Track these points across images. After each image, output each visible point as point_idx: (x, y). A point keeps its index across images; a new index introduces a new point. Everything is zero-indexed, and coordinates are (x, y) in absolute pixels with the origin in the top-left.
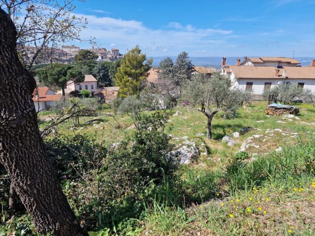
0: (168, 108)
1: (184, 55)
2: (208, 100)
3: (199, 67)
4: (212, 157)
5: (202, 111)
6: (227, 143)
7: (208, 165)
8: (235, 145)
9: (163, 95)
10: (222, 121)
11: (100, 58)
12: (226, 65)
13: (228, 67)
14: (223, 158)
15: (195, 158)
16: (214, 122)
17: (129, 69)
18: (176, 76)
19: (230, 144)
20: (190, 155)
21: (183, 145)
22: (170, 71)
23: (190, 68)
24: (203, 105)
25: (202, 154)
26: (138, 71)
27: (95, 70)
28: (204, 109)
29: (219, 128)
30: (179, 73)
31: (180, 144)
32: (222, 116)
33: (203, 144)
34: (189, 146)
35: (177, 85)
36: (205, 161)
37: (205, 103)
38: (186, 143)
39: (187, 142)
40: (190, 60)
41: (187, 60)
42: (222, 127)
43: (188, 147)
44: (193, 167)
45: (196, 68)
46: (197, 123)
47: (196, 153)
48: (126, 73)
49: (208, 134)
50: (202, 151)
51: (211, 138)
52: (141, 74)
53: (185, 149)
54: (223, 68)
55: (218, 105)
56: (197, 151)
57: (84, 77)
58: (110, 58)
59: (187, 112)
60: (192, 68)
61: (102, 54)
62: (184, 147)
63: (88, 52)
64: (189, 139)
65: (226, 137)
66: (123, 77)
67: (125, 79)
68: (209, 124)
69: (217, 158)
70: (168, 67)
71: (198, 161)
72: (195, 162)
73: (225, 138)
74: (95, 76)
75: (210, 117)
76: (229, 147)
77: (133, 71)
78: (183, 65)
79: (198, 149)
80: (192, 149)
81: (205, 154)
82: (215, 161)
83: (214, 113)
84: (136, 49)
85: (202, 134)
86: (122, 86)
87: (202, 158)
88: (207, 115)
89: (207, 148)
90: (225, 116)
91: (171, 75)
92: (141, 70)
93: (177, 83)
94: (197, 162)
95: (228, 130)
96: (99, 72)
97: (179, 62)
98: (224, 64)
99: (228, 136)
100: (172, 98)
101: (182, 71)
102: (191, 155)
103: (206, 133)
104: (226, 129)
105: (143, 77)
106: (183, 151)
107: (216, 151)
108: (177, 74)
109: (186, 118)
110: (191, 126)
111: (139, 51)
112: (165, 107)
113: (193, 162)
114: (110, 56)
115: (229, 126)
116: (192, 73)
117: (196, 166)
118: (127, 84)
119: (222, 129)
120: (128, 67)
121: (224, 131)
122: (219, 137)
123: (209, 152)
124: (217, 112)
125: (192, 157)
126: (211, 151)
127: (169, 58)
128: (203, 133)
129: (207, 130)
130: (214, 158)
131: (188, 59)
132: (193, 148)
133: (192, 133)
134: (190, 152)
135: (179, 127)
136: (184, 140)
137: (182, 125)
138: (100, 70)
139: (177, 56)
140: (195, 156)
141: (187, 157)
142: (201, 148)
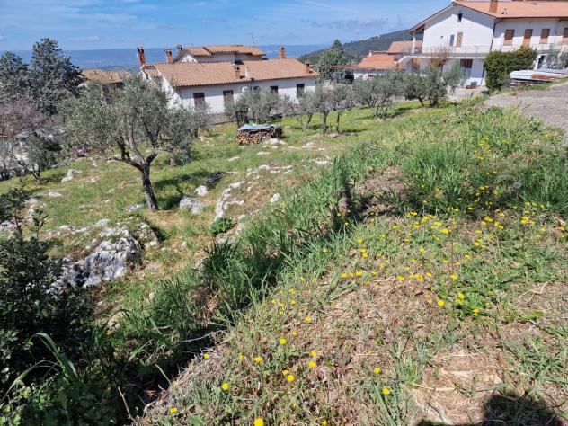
0: (43, 167)
2: (130, 136)
3: (92, 71)
4: (169, 245)
5: (123, 159)
6: (190, 209)
7: (164, 262)
8: (205, 210)
9: (23, 139)
10: (171, 172)
12: (148, 64)
13: (152, 67)
14: (190, 239)
15: (135, 259)
16: (156, 175)
18: (41, 93)
19: (195, 211)
20: (121, 257)
21: (102, 239)
22: (22, 84)
23: (72, 77)
24: (122, 146)
25: (147, 245)
28: (128, 154)
29: (167, 187)
30: (49, 87)
31: (94, 241)
32: (168, 162)
33: (144, 226)
34: (115, 239)
35: (52, 113)
36: (157, 257)
37: (127, 143)
38: (108, 235)
39: (110, 232)
40: (66, 56)
41: (60, 57)
42: (173, 182)
43: (113, 242)
44: (137, 278)
45: (86, 73)
46: (121, 186)
47: (134, 247)
49: (149, 203)
50: (146, 241)
51: (157, 208)
53: (109, 247)
54: (143, 69)
55: (154, 143)
56: (136, 242)
59: (93, 167)
60: (77, 73)
62: (105, 243)
64: (111, 225)
65: (186, 200)
68: (147, 182)
69: (180, 244)
70: (14, 75)
71: (144, 262)
72: (138, 267)
73: (184, 203)
75: (144, 169)
76: (195, 217)
78: (52, 69)
79: (137, 238)
80: (123, 242)
81: (154, 243)
82: (176, 251)
83: (150, 159)
85: (138, 206)
87: (150, 254)
88: (136, 165)
89: (155, 229)
90: (172, 160)
91: (28, 93)
93: (52, 110)
94: (141, 264)
95: (186, 185)
97: (42, 62)
98: (142, 61)
99: (188, 196)
100: (46, 143)
101: (56, 81)
102: (125, 256)
103: (145, 202)
104: (180, 185)
106: (104, 254)
107: (174, 230)
108: (45, 90)
109: (93, 180)
110: (110, 195)
112: (36, 167)
113: (133, 268)
115: (185, 178)
116: (81, 85)
117: (141, 274)
119: (174, 187)
121: (178, 190)
122: (173, 203)
123: (161, 237)
124: (156, 155)
125: (128, 259)
126: (164, 234)
127: (9, 55)
128: (139, 203)
129: (146, 196)
130: (173, 246)
131: (60, 54)
132: (125, 240)
133: (116, 210)
134: (122, 250)
135: (82, 203)
136: (101, 229)
137: (90, 196)
139: (31, 48)
140: (134, 254)
141: (117, 262)
142: (142, 235)
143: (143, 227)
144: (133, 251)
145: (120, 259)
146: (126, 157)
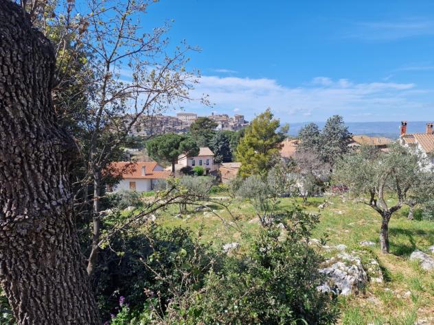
0: (310, 194)
1: (337, 120)
2: (380, 187)
3: (360, 137)
4: (393, 287)
5: (371, 204)
6: (420, 264)
7: (386, 302)
9: (303, 175)
10: (407, 223)
11: (220, 126)
12: (407, 133)
13: (412, 136)
14: (416, 293)
15: (360, 286)
16: (393, 223)
17: (255, 139)
18: (323, 148)
20: (350, 280)
21: (338, 260)
22: (314, 142)
23: (346, 138)
24: (373, 195)
25: (373, 279)
26: (268, 142)
27: (213, 142)
28: (375, 201)
29: (401, 235)
30: (329, 145)
31: (333, 258)
32: (407, 215)
33: (375, 262)
34: (349, 264)
35: (325, 161)
36: (379, 294)
37: (376, 192)
38: (344, 258)
39: (346, 256)
40: (346, 126)
41: (342, 127)
42: (408, 233)
43: (347, 265)
44: (358, 303)
45: (355, 138)
46: (360, 222)
47: (362, 276)
48: (251, 145)
49: (382, 244)
50: (373, 275)
51: (388, 251)
52: (272, 146)
53: (342, 268)
54: (402, 138)
55: (400, 196)
56: (364, 273)
57: (199, 150)
58: (232, 126)
59: (342, 203)
60: (349, 137)
61: (222, 121)
62: (340, 264)
63: (206, 119)
64: (348, 251)
65: (418, 253)
66: (247, 150)
67: (249, 153)
68: (385, 227)
70: (311, 137)
71: (367, 292)
72: (361, 294)
73: (416, 255)
74: (212, 149)
75: (386, 216)
76: (425, 273)
77: (261, 142)
78: (334, 134)
79: (366, 270)
80: (354, 269)
81: (380, 280)
82: (399, 296)
83: (394, 209)
84: (266, 114)
85: (371, 243)
86: (245, 162)
88: (380, 211)
89: (383, 269)
90: (410, 213)
91: (315, 147)
92: (272, 141)
93: (326, 159)
94: (364, 293)
95: (420, 239)
96: (217, 144)
97: (329, 129)
98: (403, 131)
99: (420, 250)
100: (316, 180)
101: (334, 142)
102: (353, 280)
103: (378, 241)
104: (414, 238)
105: (274, 150)
106: (338, 272)
107: (400, 278)
108: (326, 146)
109: (340, 212)
110: (350, 227)
111: (271, 116)
112: (307, 193)
113: (357, 293)
114: (233, 124)
115: (421, 233)
116: (350, 145)
117: (363, 303)
118: (252, 159)
119: (408, 238)
120: (254, 136)
121: (411, 241)
122: (404, 252)
123: (387, 278)
124: (399, 207)
125: (355, 285)
126: (389, 276)
127: (312, 124)
128: (372, 241)
129: (381, 238)
130: (397, 291)
131: (342, 125)
132: (356, 268)
133: (352, 240)
134: (352, 274)
135: (329, 226)
136: (339, 252)
137: (335, 223)
138: (219, 141)
139: (326, 121)
140: (361, 282)
141: (346, 283)
142: (370, 269)
143: (373, 263)
144: (360, 280)
145: (349, 282)
146: (373, 203)
